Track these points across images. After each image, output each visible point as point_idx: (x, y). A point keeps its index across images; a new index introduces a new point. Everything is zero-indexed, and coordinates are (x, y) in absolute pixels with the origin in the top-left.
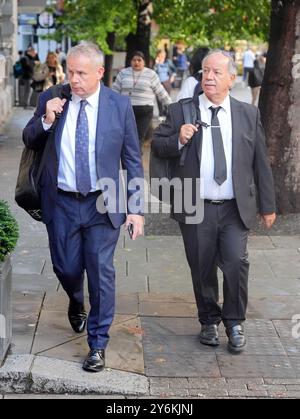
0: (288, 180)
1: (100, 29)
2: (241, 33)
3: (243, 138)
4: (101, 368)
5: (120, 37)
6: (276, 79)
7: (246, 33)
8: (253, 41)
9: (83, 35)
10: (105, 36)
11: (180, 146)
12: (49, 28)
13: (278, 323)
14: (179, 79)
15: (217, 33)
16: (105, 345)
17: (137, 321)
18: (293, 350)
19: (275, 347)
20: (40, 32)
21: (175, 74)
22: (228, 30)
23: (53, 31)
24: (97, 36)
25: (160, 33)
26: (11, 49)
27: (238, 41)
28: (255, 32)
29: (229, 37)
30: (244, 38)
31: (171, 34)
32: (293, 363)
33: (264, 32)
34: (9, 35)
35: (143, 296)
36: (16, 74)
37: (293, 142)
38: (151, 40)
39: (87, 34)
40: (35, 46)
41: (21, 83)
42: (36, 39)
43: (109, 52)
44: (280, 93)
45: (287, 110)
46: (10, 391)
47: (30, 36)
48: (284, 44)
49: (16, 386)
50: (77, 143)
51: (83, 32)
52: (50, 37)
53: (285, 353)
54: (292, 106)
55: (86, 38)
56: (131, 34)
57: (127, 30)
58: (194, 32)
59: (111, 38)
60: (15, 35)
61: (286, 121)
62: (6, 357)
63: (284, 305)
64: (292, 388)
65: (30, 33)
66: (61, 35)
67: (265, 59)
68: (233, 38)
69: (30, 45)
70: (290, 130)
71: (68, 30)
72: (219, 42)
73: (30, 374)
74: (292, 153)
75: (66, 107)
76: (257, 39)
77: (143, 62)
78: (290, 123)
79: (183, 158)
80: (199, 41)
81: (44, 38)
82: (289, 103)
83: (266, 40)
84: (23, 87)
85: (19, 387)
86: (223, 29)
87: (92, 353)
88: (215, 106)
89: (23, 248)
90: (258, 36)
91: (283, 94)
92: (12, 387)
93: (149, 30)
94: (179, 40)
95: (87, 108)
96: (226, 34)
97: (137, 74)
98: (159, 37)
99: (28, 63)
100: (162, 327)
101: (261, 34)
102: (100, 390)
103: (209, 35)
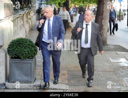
0: (102, 38)
1: (57, 2)
2: (91, 2)
3: (94, 33)
4: (57, 83)
5: (62, 3)
6: (99, 13)
7: (92, 2)
8: (94, 4)
9: (53, 3)
10: (58, 3)
11: (77, 33)
12: (45, 1)
13: (100, 72)
14: (76, 13)
15: (85, 2)
16: (58, 78)
17: (66, 72)
18: (104, 79)
19: (99, 78)
20: (42, 2)
21: (75, 12)
22: (87, 2)
23: (45, 2)
24: (56, 3)
25: (71, 2)
26: (36, 7)
27: (90, 4)
28: (94, 2)
29: (88, 3)
30: (92, 4)
31: (74, 3)
32: (104, 82)
33: (96, 2)
34: (35, 3)
35: (68, 66)
36: (37, 12)
37: (103, 28)
38: (69, 4)
39: (54, 3)
40: (41, 6)
41: (38, 15)
42: (41, 4)
43: (59, 7)
44: (100, 17)
45: (102, 21)
46: (36, 89)
47: (40, 3)
48: (101, 5)
49: (37, 88)
50: (48, 30)
51: (53, 2)
52: (45, 4)
53: (101, 79)
54: (103, 20)
55: (54, 4)
56: (64, 3)
57: (63, 2)
58: (79, 2)
59: (59, 4)
60: (37, 3)
61: (102, 24)
62: (35, 81)
63: (101, 68)
64: (103, 88)
65: (40, 2)
66: (48, 3)
67: (96, 9)
68: (89, 4)
69: (40, 5)
70: (103, 25)
71: (49, 2)
72: (85, 4)
73: (41, 85)
74: (103, 31)
75: (45, 22)
76: (95, 4)
77: (65, 9)
78: (103, 24)
79: (78, 36)
80: (81, 4)
81: (43, 4)
82: (102, 19)
83: (97, 4)
84: (38, 16)
85: (38, 88)
86: (87, 1)
87: (55, 80)
88: (87, 24)
89: (39, 54)
90: (95, 3)
91: (101, 17)
92: (36, 88)
93: (69, 2)
94: (76, 4)
95: (50, 21)
96: (87, 3)
97: (64, 12)
98: (71, 4)
99: (40, 10)
100: (72, 73)
101: (96, 3)
102: (57, 88)
103: (83, 3)
